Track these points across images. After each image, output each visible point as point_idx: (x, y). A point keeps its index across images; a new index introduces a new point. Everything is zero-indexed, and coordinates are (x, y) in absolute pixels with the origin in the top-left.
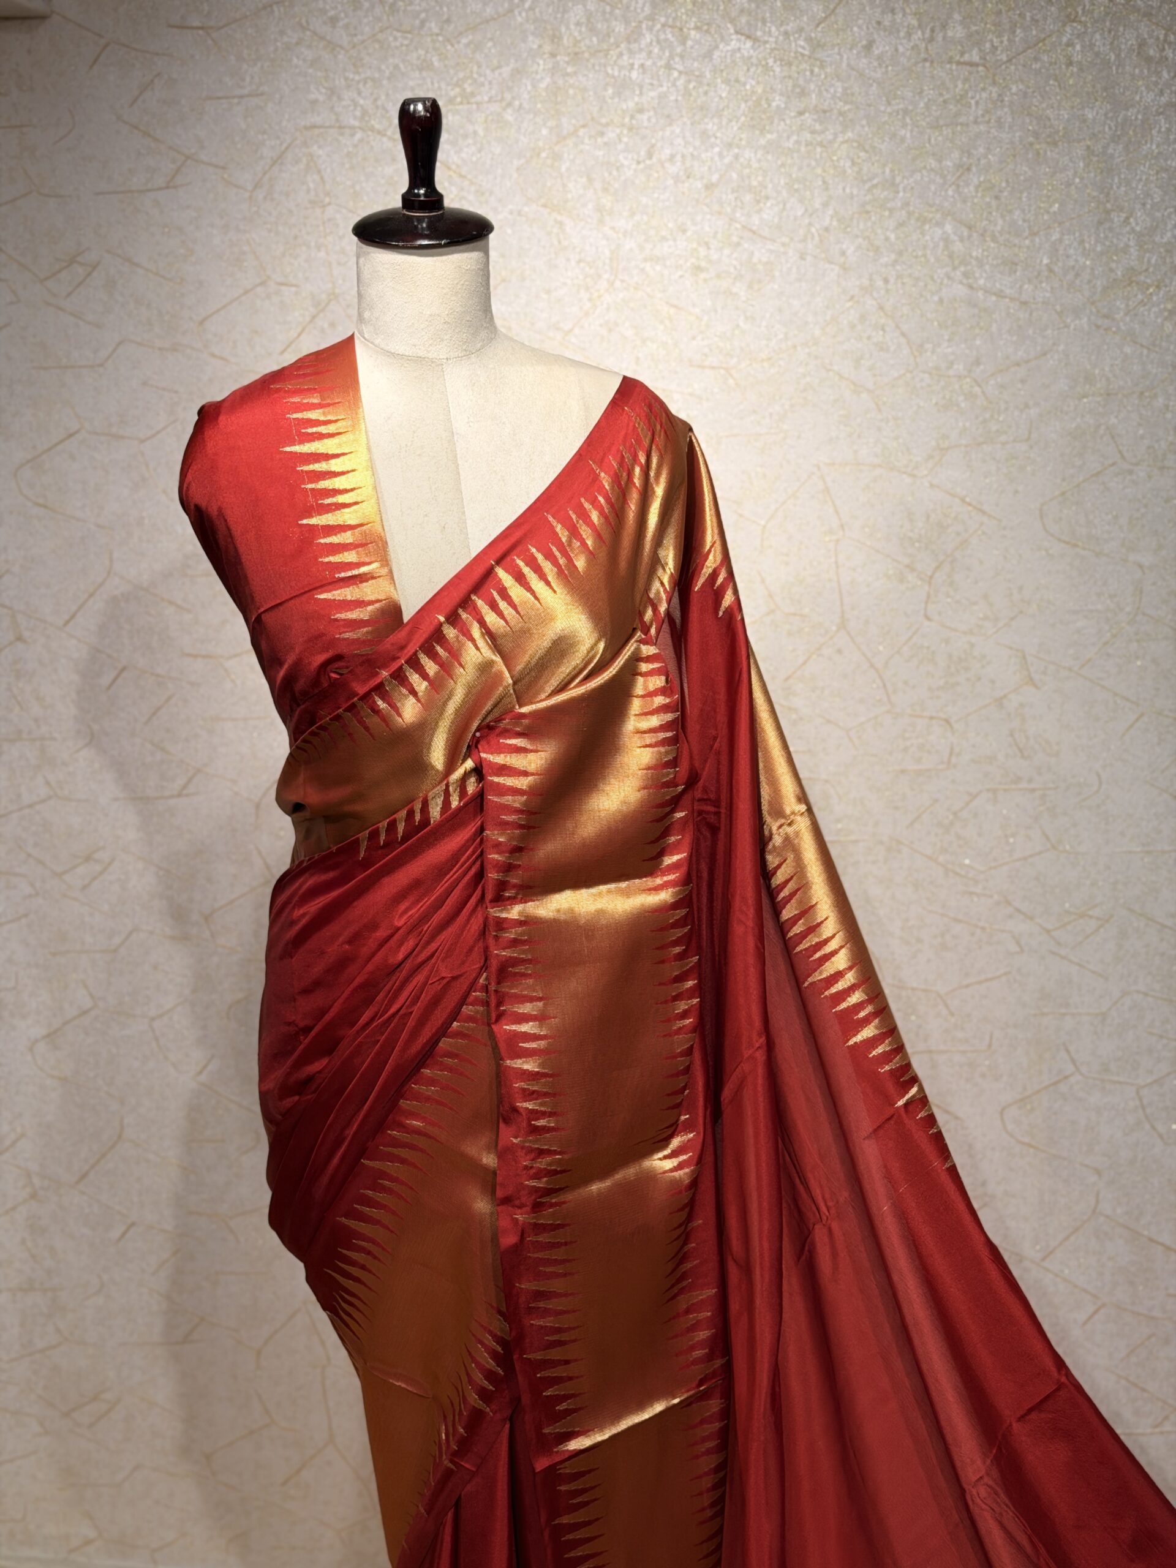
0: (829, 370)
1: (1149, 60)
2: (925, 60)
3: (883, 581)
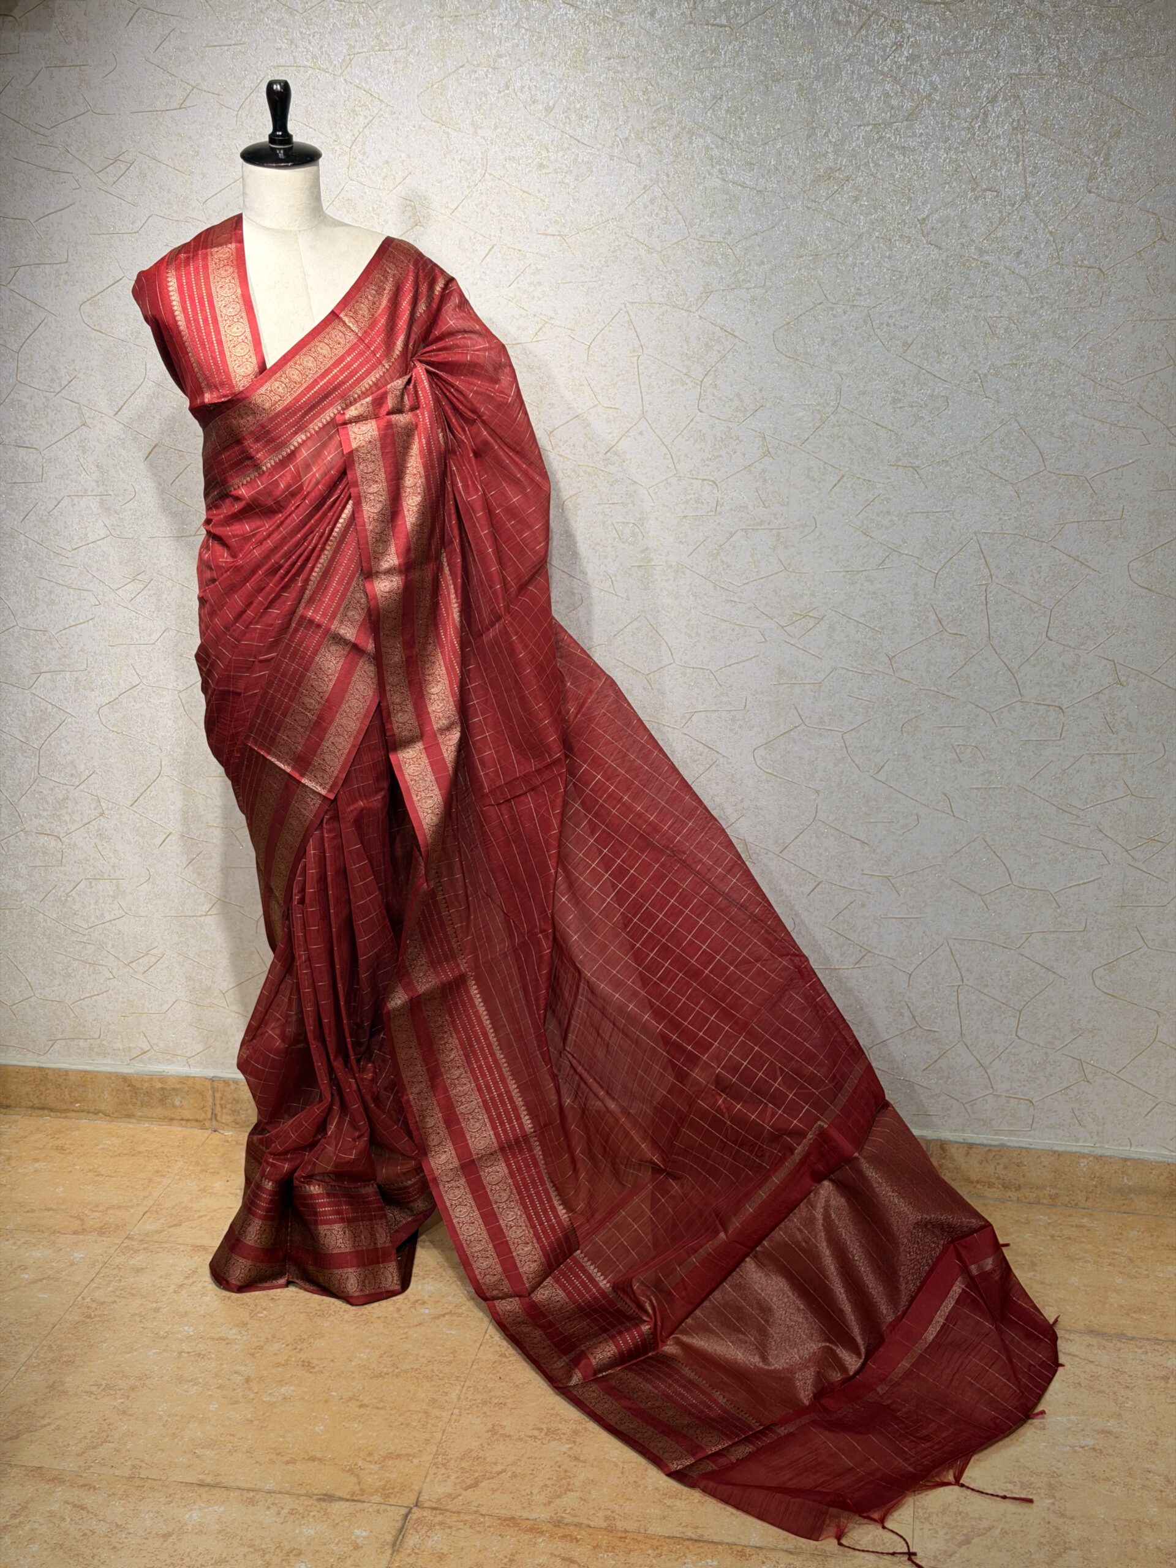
0: (630, 237)
3: (669, 385)
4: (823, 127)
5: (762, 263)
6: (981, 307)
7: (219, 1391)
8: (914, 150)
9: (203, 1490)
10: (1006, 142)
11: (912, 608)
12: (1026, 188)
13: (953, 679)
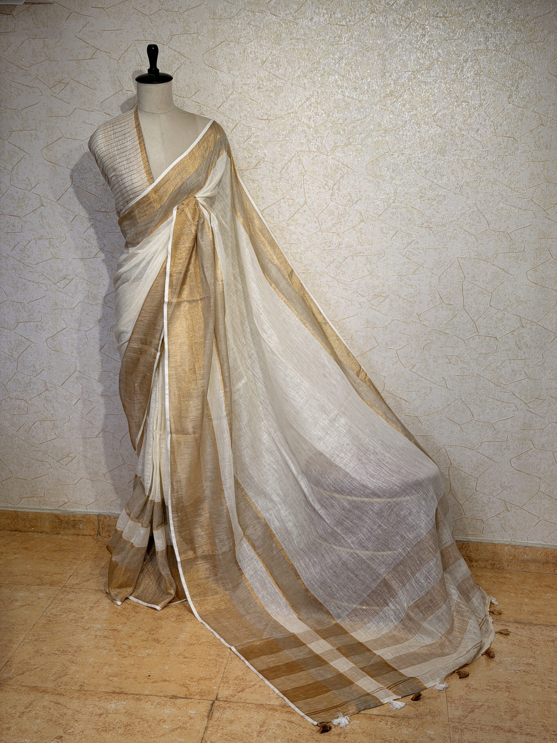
2: (329, 24)
3: (318, 189)
4: (389, 72)
5: (361, 133)
6: (461, 155)
7: (117, 652)
8: (430, 83)
9: (114, 695)
10: (472, 80)
11: (428, 292)
12: (481, 101)
13: (447, 325)
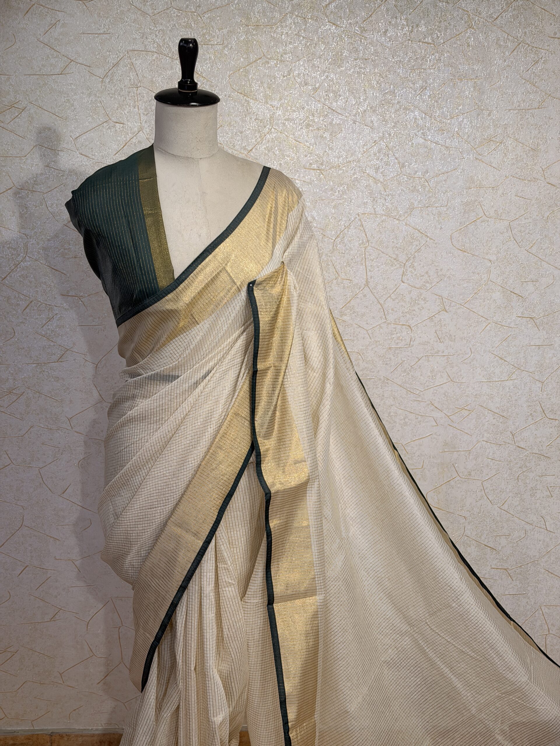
0: (364, 173)
1: (500, 46)
2: (409, 40)
5: (447, 191)
11: (527, 404)
13: (549, 446)
